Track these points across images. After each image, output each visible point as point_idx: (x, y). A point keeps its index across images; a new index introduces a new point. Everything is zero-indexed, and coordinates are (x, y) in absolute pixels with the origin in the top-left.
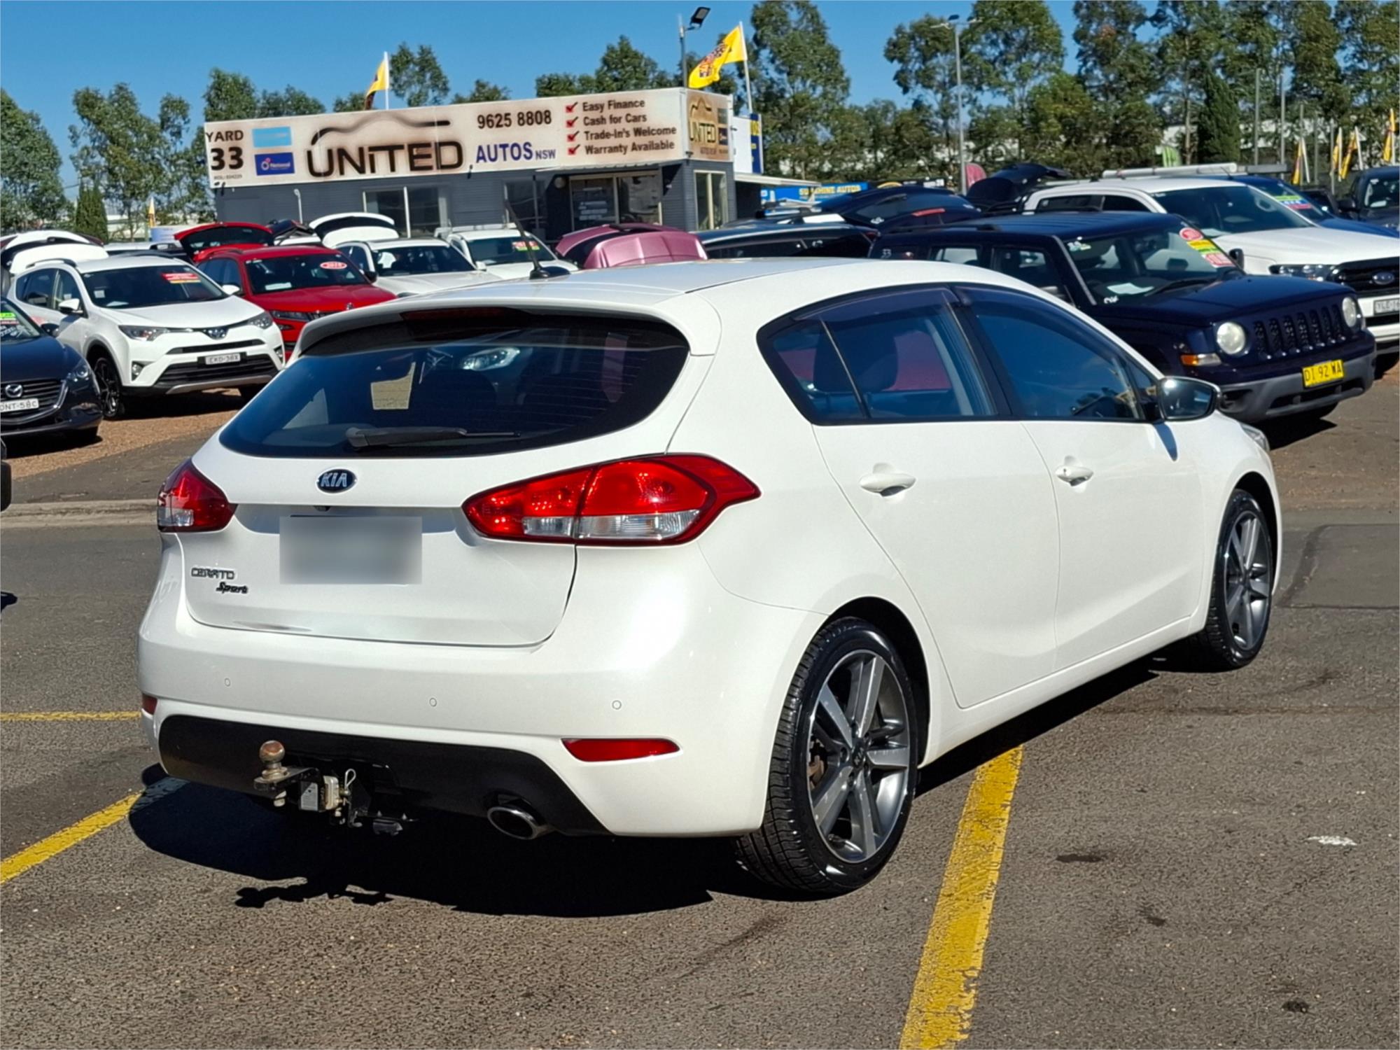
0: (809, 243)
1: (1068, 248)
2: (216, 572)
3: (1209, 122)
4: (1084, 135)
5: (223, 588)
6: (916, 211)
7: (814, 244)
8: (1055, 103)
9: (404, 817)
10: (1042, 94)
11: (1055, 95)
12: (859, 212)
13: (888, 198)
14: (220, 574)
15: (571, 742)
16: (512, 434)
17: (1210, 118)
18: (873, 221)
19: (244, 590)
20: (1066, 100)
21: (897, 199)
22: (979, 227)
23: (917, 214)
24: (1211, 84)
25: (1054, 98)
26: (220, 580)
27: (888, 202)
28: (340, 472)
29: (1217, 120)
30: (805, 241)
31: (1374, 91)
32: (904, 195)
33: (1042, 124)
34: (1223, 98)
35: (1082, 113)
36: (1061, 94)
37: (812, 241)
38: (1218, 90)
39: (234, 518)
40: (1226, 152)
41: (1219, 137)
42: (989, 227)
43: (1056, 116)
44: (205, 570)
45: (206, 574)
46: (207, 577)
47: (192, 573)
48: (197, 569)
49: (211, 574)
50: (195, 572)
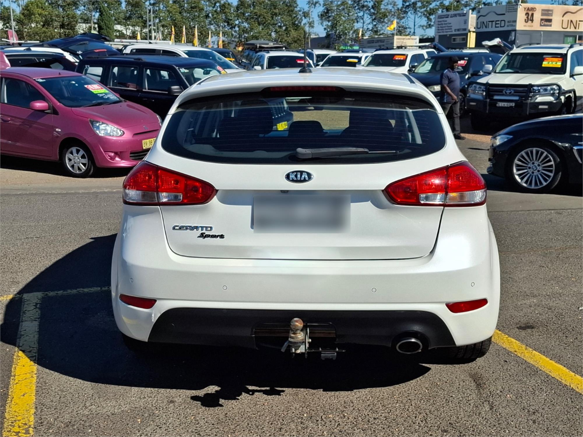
0: (39, 59)
1: (180, 71)
2: (197, 228)
3: (102, 23)
4: (51, 23)
5: (202, 236)
6: (96, 50)
7: (41, 60)
8: (37, 8)
9: (337, 350)
10: (32, 4)
11: (37, 5)
12: (70, 48)
13: (81, 43)
14: (200, 229)
15: (450, 304)
16: (395, 152)
17: (102, 22)
18: (77, 52)
19: (222, 236)
20: (42, 8)
21: (84, 44)
22: (135, 59)
23: (96, 51)
24: (102, 8)
25: (37, 7)
26: (200, 231)
27: (81, 44)
28: (302, 172)
29: (105, 23)
30: (37, 59)
31: (161, 18)
32: (87, 42)
33: (33, 16)
34: (107, 14)
35: (49, 14)
36: (40, 5)
37: (41, 59)
38: (105, 11)
39: (215, 197)
40: (109, 35)
41: (106, 29)
42: (139, 59)
43: (38, 14)
44: (186, 227)
45: (187, 229)
46: (188, 230)
47: (174, 228)
48: (178, 226)
49: (192, 228)
50: (177, 228)
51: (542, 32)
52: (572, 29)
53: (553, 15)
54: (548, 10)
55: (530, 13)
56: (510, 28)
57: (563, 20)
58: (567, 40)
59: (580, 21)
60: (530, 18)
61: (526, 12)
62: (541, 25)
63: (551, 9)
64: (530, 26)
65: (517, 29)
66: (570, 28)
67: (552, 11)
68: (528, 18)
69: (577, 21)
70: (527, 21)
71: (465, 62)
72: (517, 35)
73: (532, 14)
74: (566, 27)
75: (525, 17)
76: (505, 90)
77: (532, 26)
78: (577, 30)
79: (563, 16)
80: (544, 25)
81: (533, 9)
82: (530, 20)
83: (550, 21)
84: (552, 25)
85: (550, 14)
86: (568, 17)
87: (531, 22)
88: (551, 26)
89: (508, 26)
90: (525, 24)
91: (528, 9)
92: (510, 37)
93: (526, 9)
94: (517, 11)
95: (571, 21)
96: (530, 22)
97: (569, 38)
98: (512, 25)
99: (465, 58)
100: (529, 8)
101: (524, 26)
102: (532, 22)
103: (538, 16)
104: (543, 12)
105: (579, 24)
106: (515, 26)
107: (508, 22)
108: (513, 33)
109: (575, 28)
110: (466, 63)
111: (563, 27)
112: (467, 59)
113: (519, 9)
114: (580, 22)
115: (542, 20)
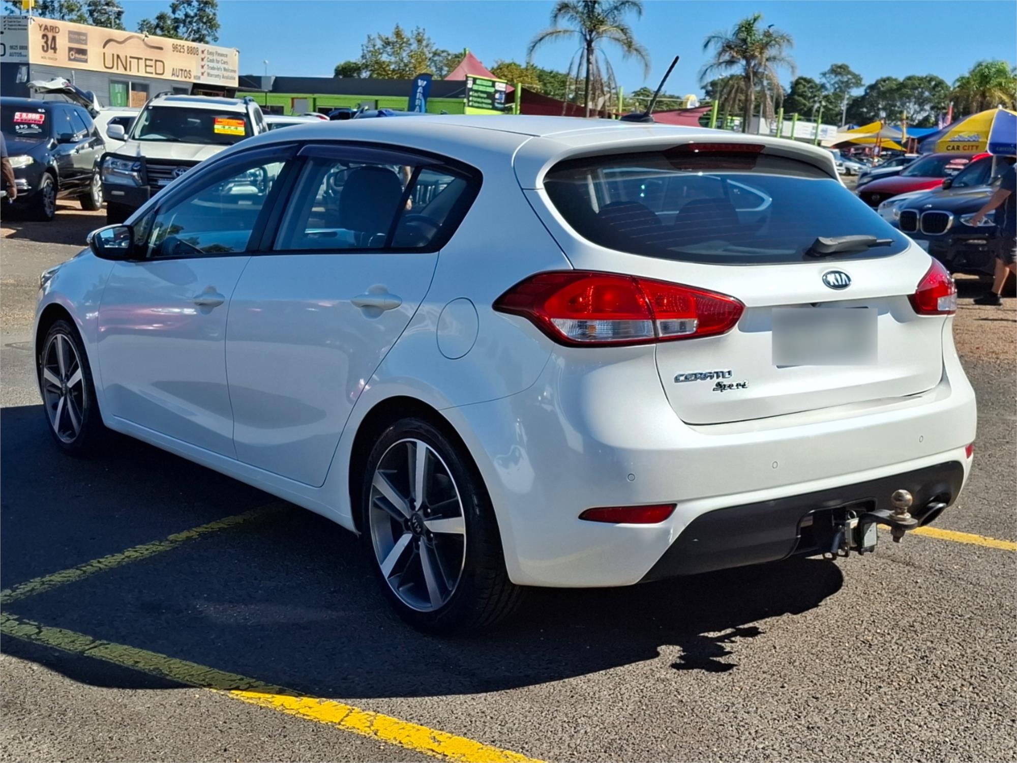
2: (710, 375)
5: (720, 387)
14: (715, 376)
26: (715, 380)
28: (839, 273)
44: (695, 375)
45: (696, 378)
46: (699, 380)
47: (677, 380)
48: (682, 375)
49: (704, 376)
50: (682, 378)
51: (73, 72)
52: (121, 71)
53: (88, 42)
54: (79, 34)
55: (50, 35)
56: (16, 60)
57: (104, 54)
58: (114, 89)
59: (131, 57)
60: (50, 44)
61: (42, 33)
62: (70, 59)
63: (84, 31)
64: (52, 59)
65: (31, 62)
66: (117, 69)
67: (85, 35)
68: (46, 42)
69: (126, 57)
70: (45, 49)
71: (41, 117)
72: (32, 72)
73: (54, 38)
74: (111, 66)
75: (42, 42)
76: (176, 171)
77: (56, 59)
78: (128, 73)
79: (104, 47)
80: (75, 60)
81: (53, 29)
82: (52, 48)
83: (83, 52)
84: (89, 61)
85: (83, 40)
86: (112, 49)
87: (53, 51)
88: (86, 61)
89: (11, 55)
90: (43, 54)
91: (46, 28)
92: (19, 76)
93: (43, 28)
94: (26, 29)
95: (118, 56)
96: (51, 51)
97: (116, 85)
98: (20, 55)
99: (40, 110)
100: (46, 26)
101: (42, 58)
102: (55, 52)
103: (63, 42)
104: (72, 36)
105: (130, 62)
106: (26, 56)
107: (11, 47)
108: (24, 69)
109: (126, 69)
110: (43, 119)
111: (107, 65)
112: (43, 111)
113: (30, 27)
114: (132, 60)
115: (70, 49)
